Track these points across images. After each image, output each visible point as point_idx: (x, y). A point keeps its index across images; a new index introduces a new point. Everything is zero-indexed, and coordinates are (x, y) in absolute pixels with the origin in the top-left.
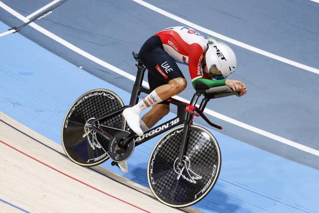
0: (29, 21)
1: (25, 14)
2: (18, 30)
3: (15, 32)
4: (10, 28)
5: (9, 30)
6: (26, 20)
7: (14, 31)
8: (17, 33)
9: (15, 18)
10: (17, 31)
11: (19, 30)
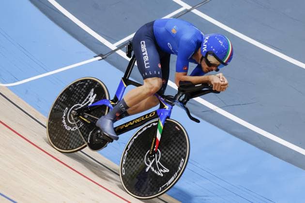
0: (116, 48)
1: (113, 41)
2: (104, 57)
3: (100, 60)
4: (96, 55)
5: (95, 57)
6: (113, 47)
7: (100, 58)
8: (103, 60)
9: (102, 44)
10: (103, 59)
11: (106, 58)
